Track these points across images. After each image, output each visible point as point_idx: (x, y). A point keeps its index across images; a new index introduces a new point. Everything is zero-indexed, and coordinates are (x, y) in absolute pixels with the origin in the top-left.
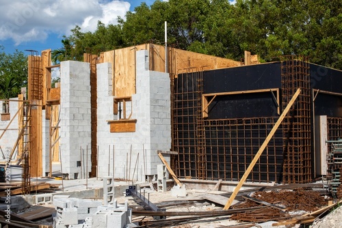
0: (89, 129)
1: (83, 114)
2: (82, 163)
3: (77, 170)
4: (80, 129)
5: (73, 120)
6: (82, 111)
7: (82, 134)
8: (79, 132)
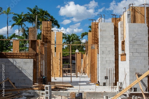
0: (114, 59)
1: (109, 51)
2: (108, 77)
3: (105, 81)
4: (107, 59)
5: (103, 54)
6: (108, 49)
7: (108, 62)
8: (106, 61)
